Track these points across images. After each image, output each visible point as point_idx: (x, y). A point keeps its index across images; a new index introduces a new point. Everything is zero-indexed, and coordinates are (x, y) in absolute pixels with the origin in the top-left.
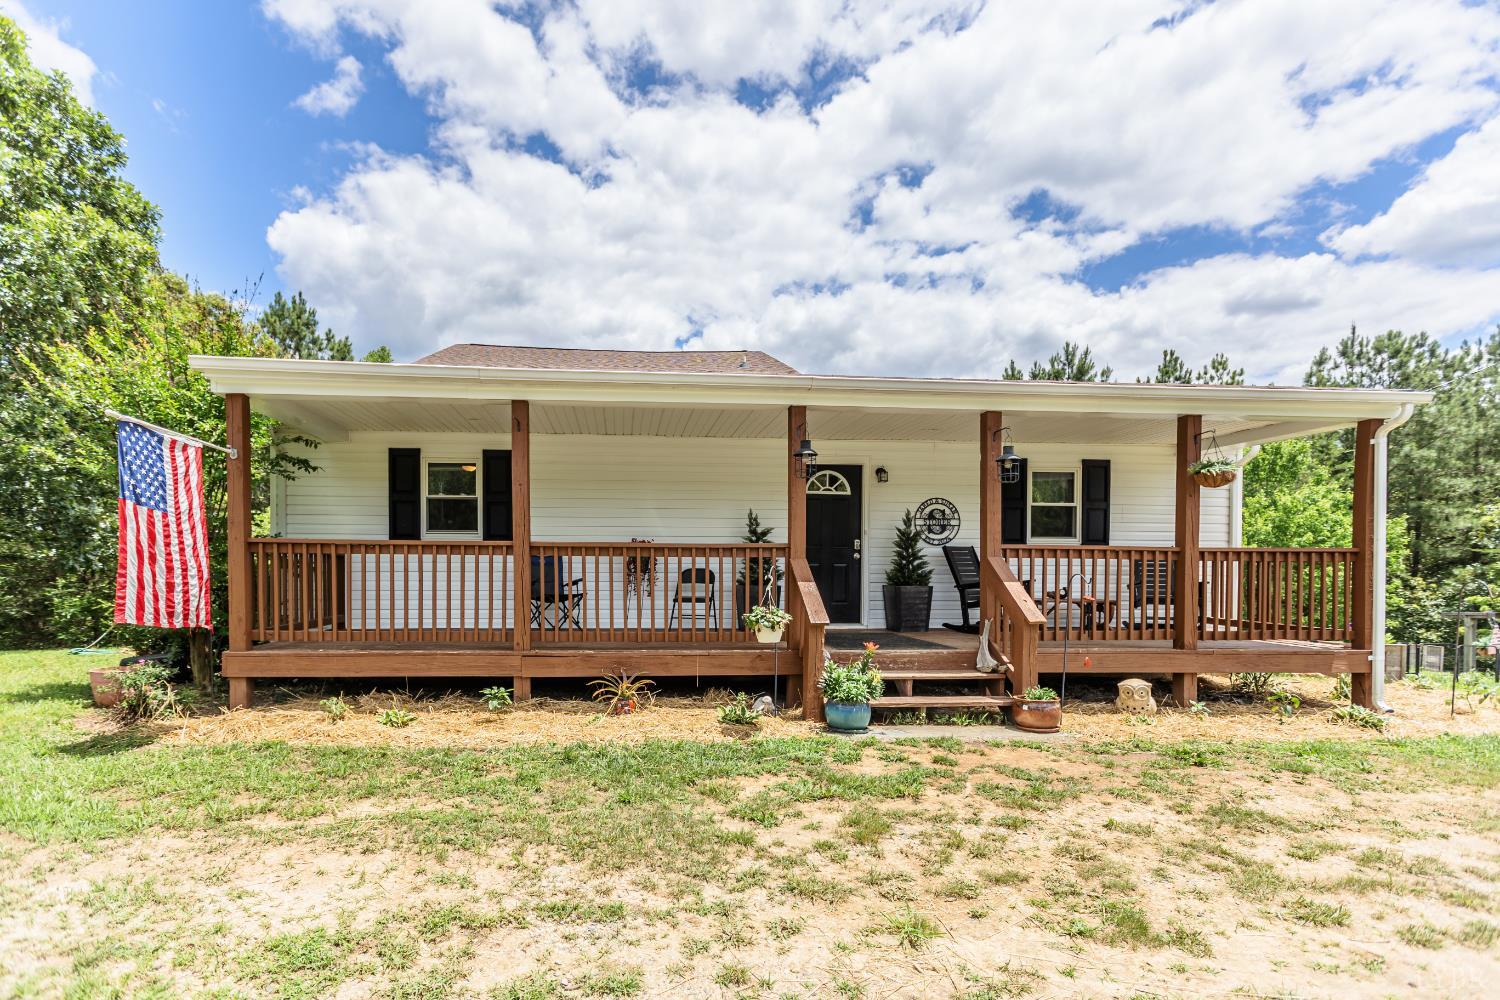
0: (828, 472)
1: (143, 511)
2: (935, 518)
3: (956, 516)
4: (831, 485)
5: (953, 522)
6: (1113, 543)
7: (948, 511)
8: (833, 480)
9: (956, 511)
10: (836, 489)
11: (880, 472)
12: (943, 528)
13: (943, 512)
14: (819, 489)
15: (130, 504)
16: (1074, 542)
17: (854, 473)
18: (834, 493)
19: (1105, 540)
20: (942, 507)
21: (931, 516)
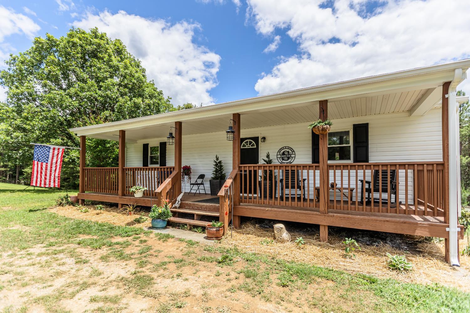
0: (248, 140)
1: (40, 163)
2: (285, 154)
3: (294, 153)
4: (250, 145)
5: (292, 156)
6: (371, 161)
7: (290, 151)
8: (250, 143)
9: (294, 151)
10: (252, 146)
11: (264, 138)
12: (289, 158)
13: (288, 152)
14: (246, 146)
15: (36, 162)
16: (351, 162)
17: (256, 139)
18: (251, 147)
19: (367, 160)
20: (288, 150)
21: (283, 154)
